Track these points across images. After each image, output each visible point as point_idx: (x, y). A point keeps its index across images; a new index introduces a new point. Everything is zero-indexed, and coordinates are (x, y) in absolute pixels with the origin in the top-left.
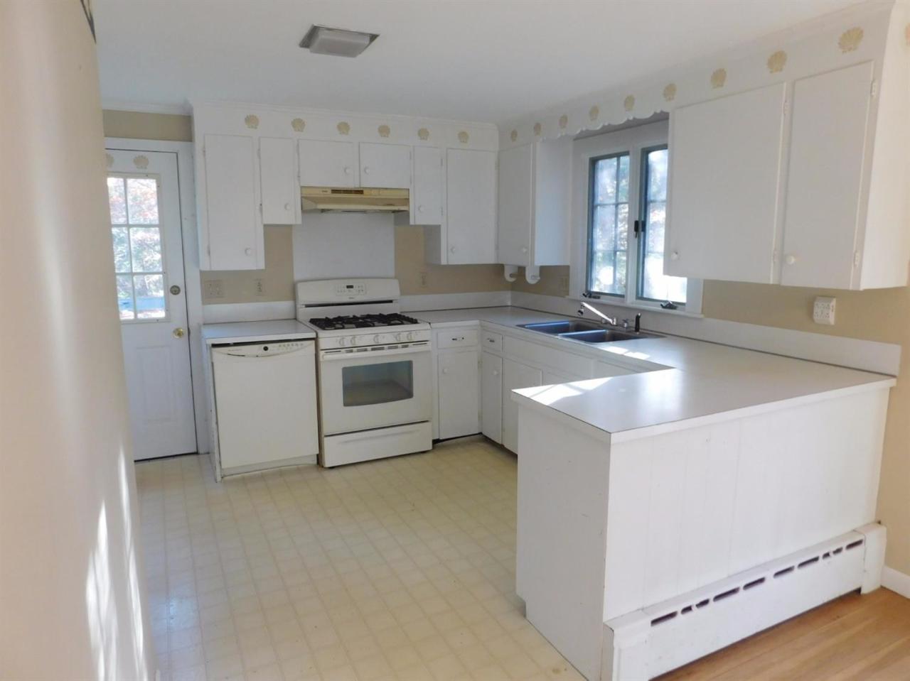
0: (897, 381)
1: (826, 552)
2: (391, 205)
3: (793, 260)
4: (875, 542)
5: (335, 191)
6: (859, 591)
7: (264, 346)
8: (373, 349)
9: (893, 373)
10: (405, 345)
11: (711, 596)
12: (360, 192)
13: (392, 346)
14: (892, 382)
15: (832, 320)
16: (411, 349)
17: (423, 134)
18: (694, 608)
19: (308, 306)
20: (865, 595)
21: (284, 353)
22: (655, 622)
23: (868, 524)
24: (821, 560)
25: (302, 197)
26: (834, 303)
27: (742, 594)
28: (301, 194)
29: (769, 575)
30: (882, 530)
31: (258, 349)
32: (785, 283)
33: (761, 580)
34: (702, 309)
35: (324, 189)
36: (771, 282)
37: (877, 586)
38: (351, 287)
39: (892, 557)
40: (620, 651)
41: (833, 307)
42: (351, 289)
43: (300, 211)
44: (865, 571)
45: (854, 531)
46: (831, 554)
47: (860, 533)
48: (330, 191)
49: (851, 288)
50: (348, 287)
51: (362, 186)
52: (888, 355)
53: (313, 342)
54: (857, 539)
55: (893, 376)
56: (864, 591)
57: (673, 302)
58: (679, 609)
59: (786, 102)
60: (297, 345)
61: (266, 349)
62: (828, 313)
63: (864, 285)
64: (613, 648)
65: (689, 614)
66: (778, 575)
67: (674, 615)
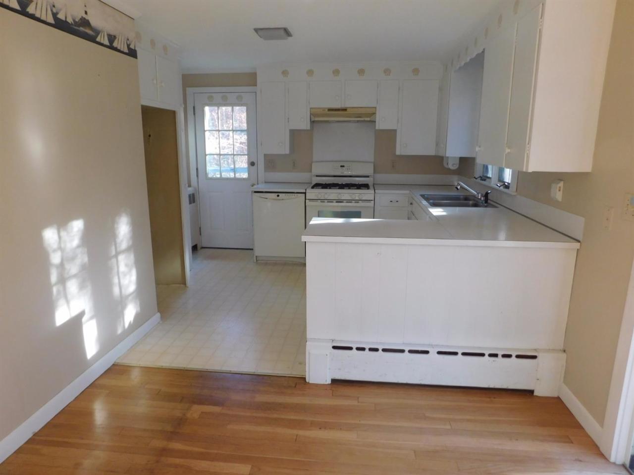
0: (581, 246)
1: (494, 353)
2: (360, 117)
4: (552, 362)
5: (330, 110)
7: (277, 194)
8: (337, 202)
9: (578, 239)
10: (357, 201)
11: (380, 347)
12: (345, 110)
13: (349, 201)
14: (577, 245)
15: (560, 198)
16: (361, 204)
17: (387, 72)
18: (367, 350)
19: (317, 176)
20: (538, 397)
21: (288, 199)
22: (334, 347)
24: (486, 356)
25: (311, 114)
26: (561, 184)
27: (406, 355)
28: (310, 112)
29: (433, 350)
31: (274, 196)
33: (427, 352)
34: (517, 189)
35: (324, 109)
38: (343, 166)
40: (309, 354)
41: (560, 187)
42: (343, 168)
43: (309, 122)
44: (538, 380)
46: (500, 356)
47: (537, 352)
48: (327, 110)
49: (524, 170)
50: (341, 166)
51: (346, 106)
53: (304, 195)
54: (530, 354)
55: (579, 241)
58: (354, 346)
60: (294, 195)
61: (278, 196)
62: (556, 192)
65: (362, 352)
66: (439, 353)
67: (350, 348)
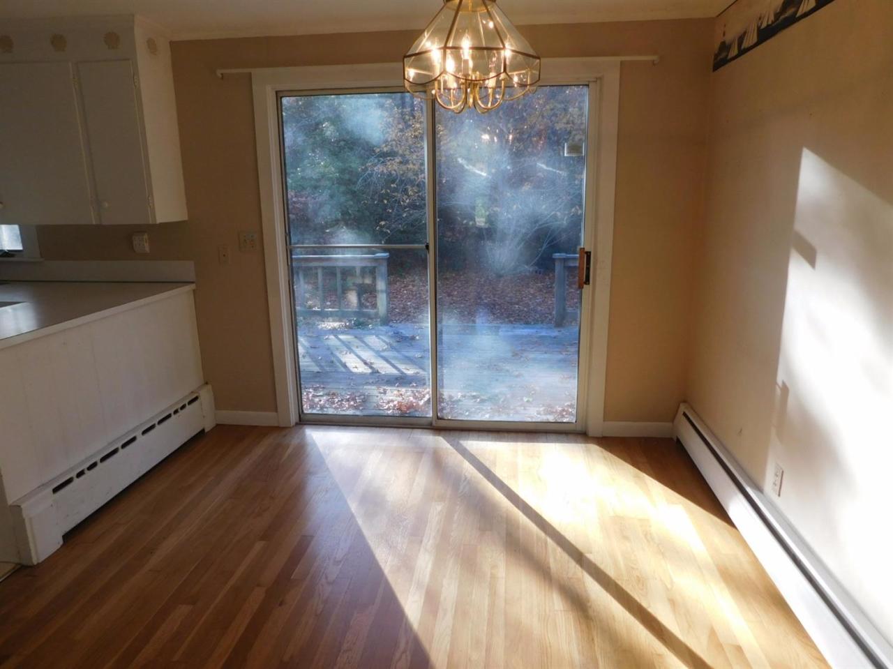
0: (196, 286)
1: (175, 409)
3: (106, 205)
4: (206, 396)
6: (203, 430)
9: (192, 280)
11: (98, 459)
14: (193, 286)
15: (147, 249)
18: (99, 463)
20: (208, 432)
22: (56, 490)
23: (199, 387)
24: (173, 416)
26: (146, 236)
27: (121, 451)
29: (138, 433)
30: (209, 387)
32: (105, 223)
33: (134, 439)
34: (41, 254)
36: (94, 223)
37: (213, 425)
39: (219, 403)
40: (31, 519)
41: (145, 240)
44: (204, 417)
45: (192, 392)
46: (179, 410)
47: (197, 393)
49: (151, 223)
52: (187, 268)
54: (194, 397)
55: (193, 283)
56: (206, 431)
57: (9, 251)
58: (74, 474)
59: (74, 78)
62: (143, 244)
63: (159, 220)
64: (24, 520)
65: (83, 478)
66: (144, 432)
67: (69, 481)
